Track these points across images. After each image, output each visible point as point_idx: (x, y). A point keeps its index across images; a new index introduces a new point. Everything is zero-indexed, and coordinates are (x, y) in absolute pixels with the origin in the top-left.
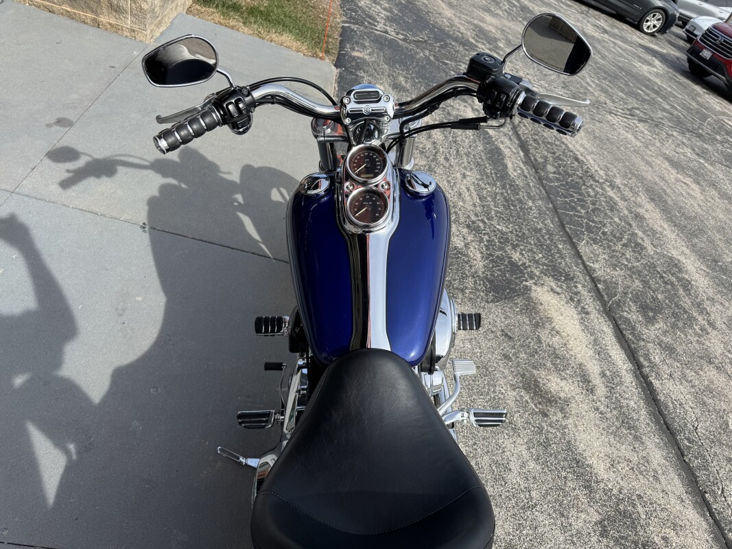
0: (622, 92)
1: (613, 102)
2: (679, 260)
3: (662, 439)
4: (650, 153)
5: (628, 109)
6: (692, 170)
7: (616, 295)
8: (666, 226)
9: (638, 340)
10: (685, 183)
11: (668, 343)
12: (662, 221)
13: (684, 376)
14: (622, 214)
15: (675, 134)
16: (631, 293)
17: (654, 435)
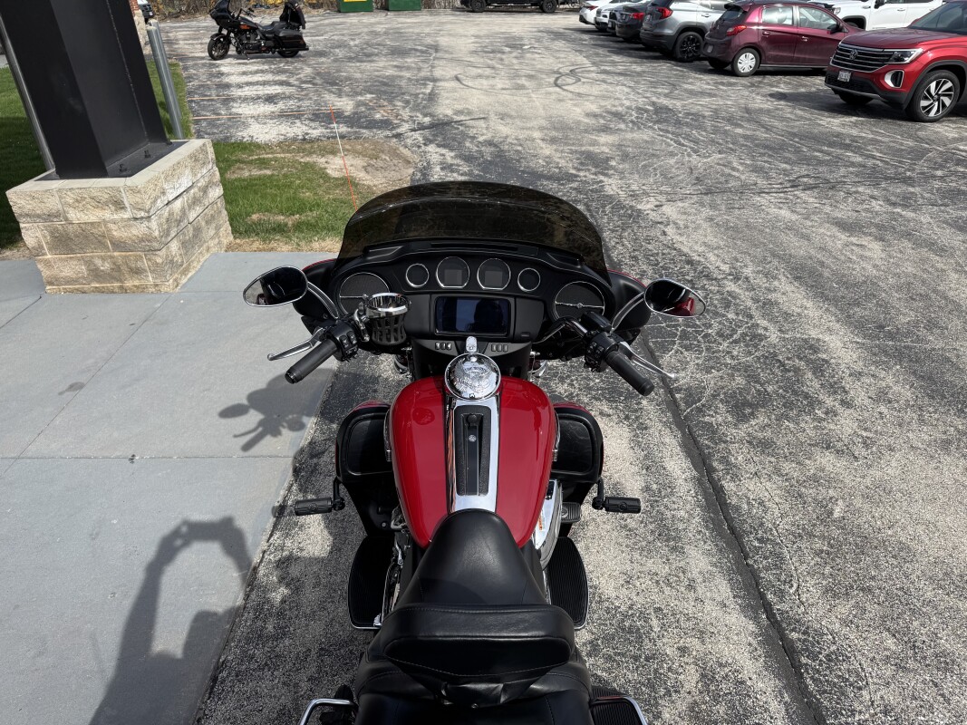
0: (786, 163)
1: (768, 178)
2: (818, 340)
3: (717, 545)
4: (810, 224)
5: (790, 181)
6: (877, 226)
7: (700, 400)
8: (809, 304)
9: (716, 444)
10: (858, 245)
11: (764, 438)
12: (805, 300)
13: (778, 471)
14: (742, 307)
15: (861, 189)
16: (725, 393)
17: (705, 542)
